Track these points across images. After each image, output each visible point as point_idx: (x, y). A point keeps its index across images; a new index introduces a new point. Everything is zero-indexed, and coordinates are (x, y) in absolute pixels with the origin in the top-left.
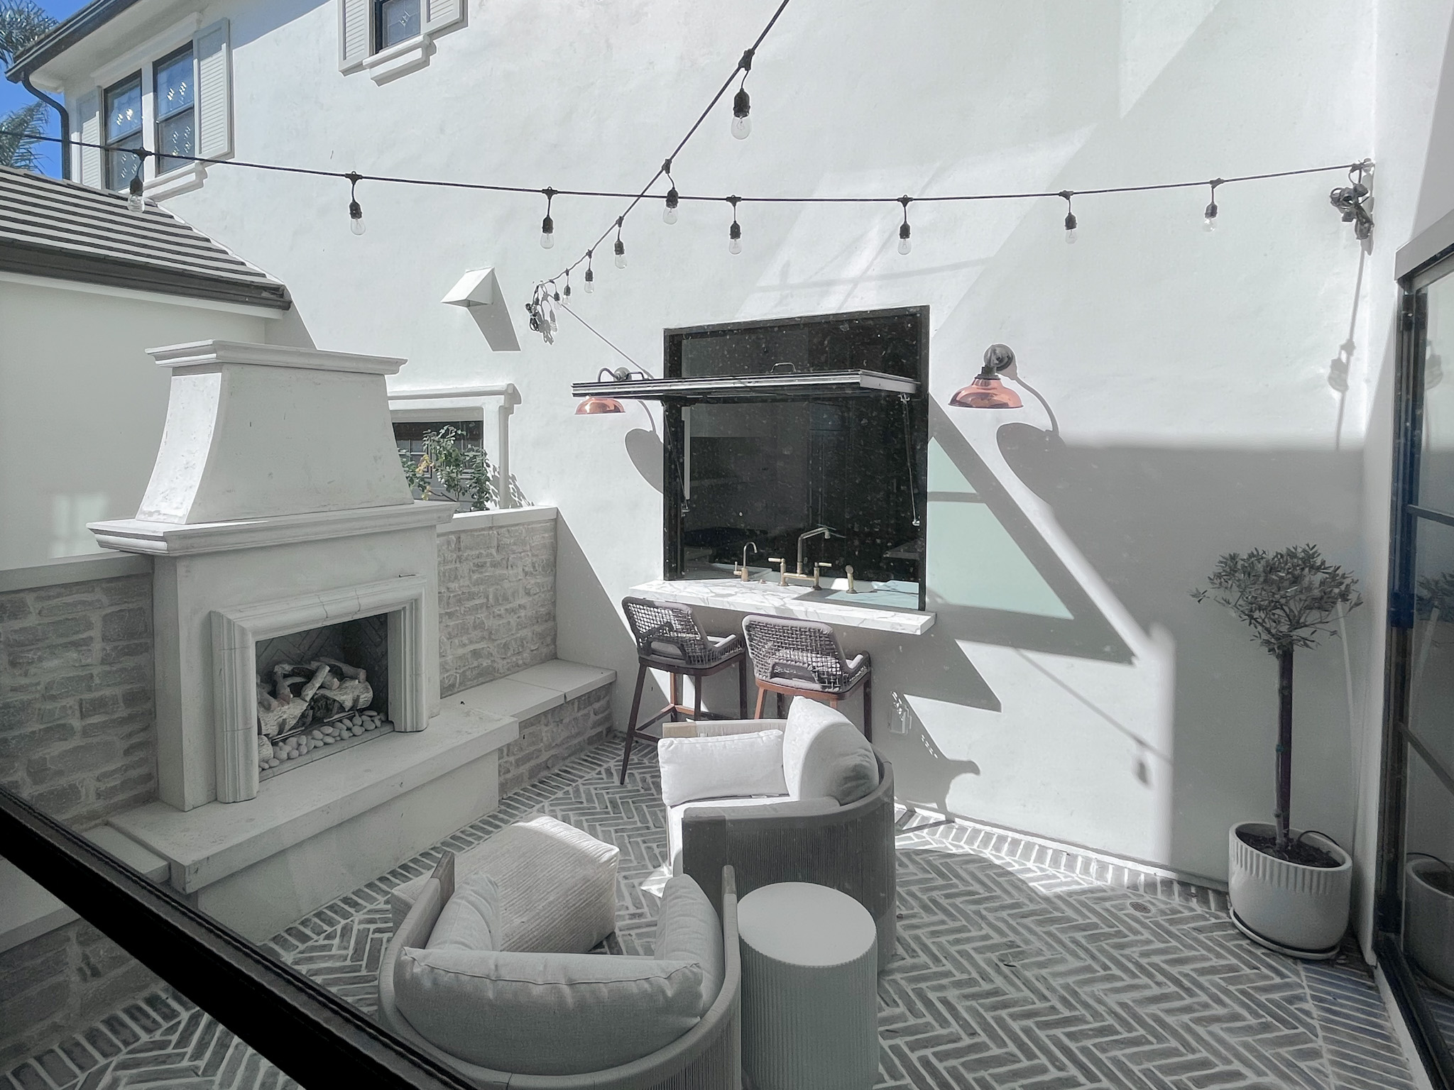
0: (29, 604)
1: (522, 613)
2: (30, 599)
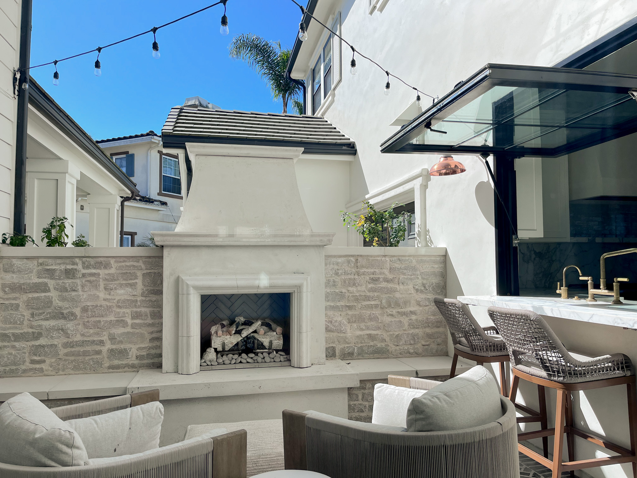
0: (112, 263)
1: (414, 317)
2: (112, 261)
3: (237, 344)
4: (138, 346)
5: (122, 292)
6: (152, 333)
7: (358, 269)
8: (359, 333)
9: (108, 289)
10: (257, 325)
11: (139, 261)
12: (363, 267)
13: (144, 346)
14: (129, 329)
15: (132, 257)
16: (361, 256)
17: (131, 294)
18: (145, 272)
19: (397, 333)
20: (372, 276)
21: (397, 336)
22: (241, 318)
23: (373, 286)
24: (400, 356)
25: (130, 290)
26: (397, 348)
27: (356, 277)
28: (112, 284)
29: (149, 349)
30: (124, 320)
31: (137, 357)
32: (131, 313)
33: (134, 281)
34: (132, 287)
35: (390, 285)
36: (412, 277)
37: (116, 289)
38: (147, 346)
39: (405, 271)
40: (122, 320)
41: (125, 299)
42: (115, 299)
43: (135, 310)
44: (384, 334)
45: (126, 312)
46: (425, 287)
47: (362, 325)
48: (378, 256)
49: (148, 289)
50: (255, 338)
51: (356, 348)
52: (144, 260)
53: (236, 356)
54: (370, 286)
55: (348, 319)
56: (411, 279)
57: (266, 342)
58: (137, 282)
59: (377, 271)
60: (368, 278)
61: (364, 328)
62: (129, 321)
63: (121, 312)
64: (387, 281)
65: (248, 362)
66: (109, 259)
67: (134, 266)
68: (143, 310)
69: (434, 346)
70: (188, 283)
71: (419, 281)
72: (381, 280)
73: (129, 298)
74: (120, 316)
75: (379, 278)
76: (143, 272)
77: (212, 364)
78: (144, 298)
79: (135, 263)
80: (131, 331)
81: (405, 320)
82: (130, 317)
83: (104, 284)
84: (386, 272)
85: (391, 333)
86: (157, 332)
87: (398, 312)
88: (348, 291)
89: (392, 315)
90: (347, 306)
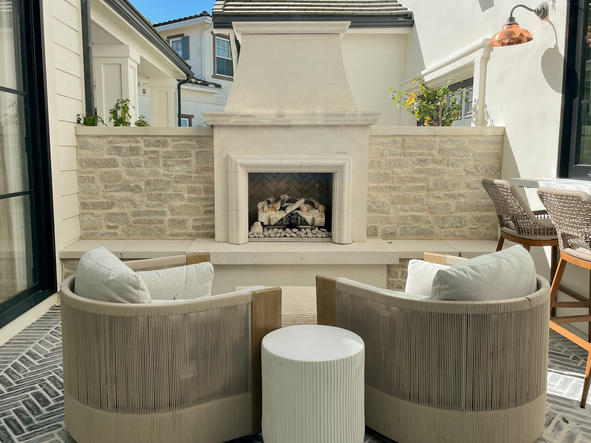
0: (169, 142)
1: (462, 200)
2: (169, 140)
3: (282, 220)
4: (194, 218)
5: (178, 168)
6: (206, 206)
7: (405, 150)
8: (402, 214)
9: (166, 165)
10: (301, 202)
11: (192, 140)
12: (409, 147)
13: (199, 218)
14: (185, 202)
15: (186, 136)
16: (409, 136)
17: (186, 171)
18: (198, 150)
19: (443, 216)
20: (419, 157)
21: (443, 218)
22: (285, 196)
23: (421, 167)
24: (445, 238)
25: (186, 167)
26: (443, 230)
27: (402, 158)
28: (170, 161)
29: (204, 221)
30: (181, 194)
31: (193, 227)
32: (187, 187)
33: (189, 159)
34: (187, 164)
35: (438, 167)
36: (464, 158)
37: (173, 165)
38: (201, 218)
39: (456, 152)
40: (179, 194)
41: (181, 175)
42: (172, 175)
43: (190, 185)
44: (429, 216)
45: (182, 186)
46: (477, 169)
47: (406, 207)
48: (427, 136)
49: (201, 167)
50: (298, 215)
51: (398, 228)
52: (197, 139)
53: (281, 230)
54: (417, 167)
55: (392, 200)
56: (462, 161)
57: (308, 218)
58: (192, 159)
59: (425, 151)
60: (415, 159)
61: (408, 209)
62: (186, 195)
63: (178, 186)
64: (436, 162)
65: (291, 237)
66: (167, 138)
67: (188, 145)
68: (197, 185)
69: (483, 230)
70: (237, 161)
71: (471, 163)
72: (429, 161)
73: (185, 175)
74: (178, 190)
75: (427, 159)
76: (196, 151)
77: (259, 236)
78: (198, 175)
79: (189, 142)
80: (188, 204)
81: (453, 203)
82: (187, 192)
83: (163, 161)
84: (435, 152)
85: (437, 215)
86: (210, 206)
87: (446, 194)
88: (393, 172)
89: (439, 197)
90: (391, 187)
